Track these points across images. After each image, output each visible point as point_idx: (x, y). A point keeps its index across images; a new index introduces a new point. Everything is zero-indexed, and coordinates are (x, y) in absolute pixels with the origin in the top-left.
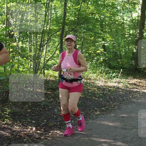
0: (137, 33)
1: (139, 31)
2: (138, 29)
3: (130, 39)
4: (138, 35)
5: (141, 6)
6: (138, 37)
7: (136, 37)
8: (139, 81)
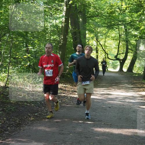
0: (61, 38)
1: (62, 37)
2: (62, 36)
3: (54, 44)
4: (62, 41)
5: (65, 13)
6: (62, 42)
7: (60, 43)
8: (64, 85)
